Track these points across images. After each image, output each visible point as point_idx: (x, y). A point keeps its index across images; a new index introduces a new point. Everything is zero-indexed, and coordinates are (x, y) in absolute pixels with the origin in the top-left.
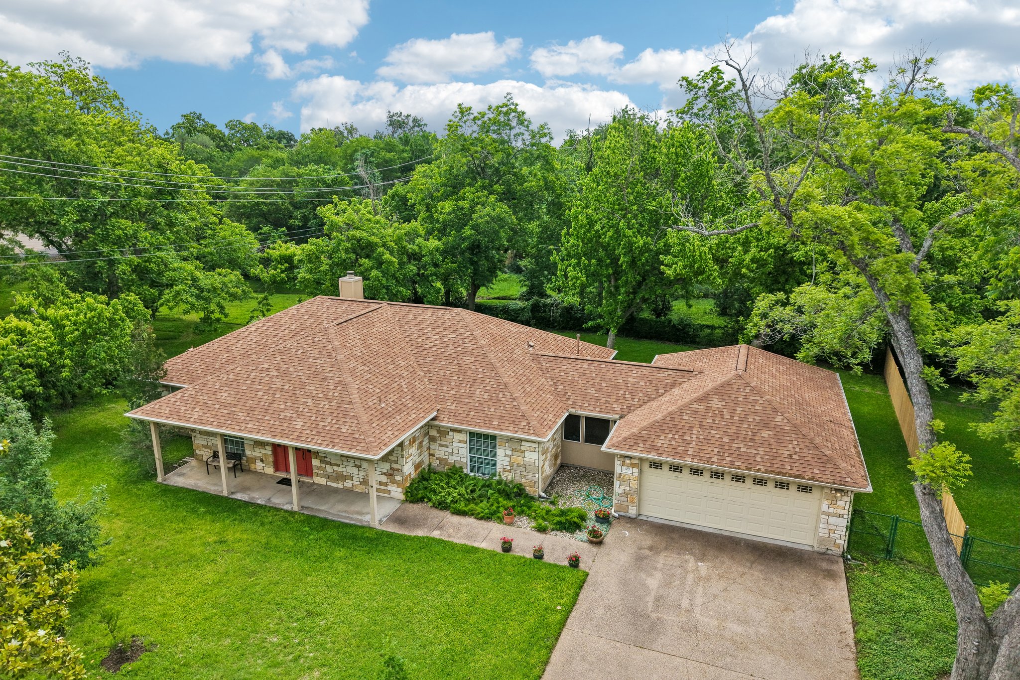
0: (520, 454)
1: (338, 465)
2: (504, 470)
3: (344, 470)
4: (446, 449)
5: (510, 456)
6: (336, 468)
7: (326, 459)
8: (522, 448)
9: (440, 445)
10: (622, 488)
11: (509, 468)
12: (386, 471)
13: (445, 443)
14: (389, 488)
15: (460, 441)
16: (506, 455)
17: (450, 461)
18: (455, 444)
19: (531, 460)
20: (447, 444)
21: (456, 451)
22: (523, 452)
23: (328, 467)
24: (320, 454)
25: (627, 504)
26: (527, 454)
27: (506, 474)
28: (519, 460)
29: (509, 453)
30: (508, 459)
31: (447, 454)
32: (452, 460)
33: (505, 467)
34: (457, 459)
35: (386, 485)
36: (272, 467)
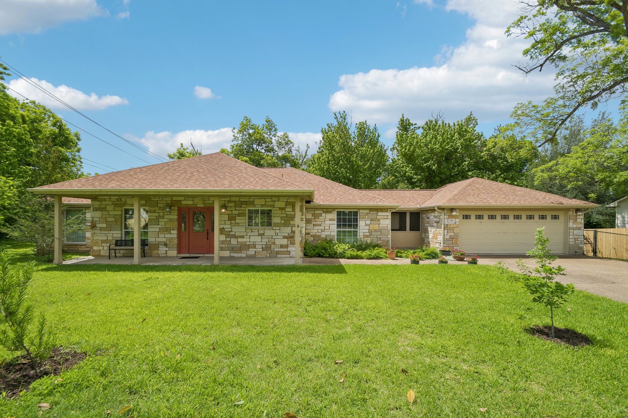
0: (377, 222)
1: (243, 237)
2: (365, 236)
3: (248, 240)
4: (319, 227)
5: (369, 225)
6: (240, 240)
7: (231, 233)
8: (378, 217)
9: (314, 225)
10: (449, 234)
11: (368, 234)
12: (287, 235)
13: (319, 223)
14: (289, 249)
15: (330, 220)
16: (366, 225)
17: (322, 236)
18: (326, 222)
19: (385, 225)
20: (320, 223)
21: (327, 228)
22: (379, 220)
23: (232, 239)
24: (226, 230)
25: (452, 245)
26: (381, 221)
27: (365, 239)
28: (376, 227)
29: (368, 222)
30: (368, 227)
31: (320, 231)
32: (323, 235)
33: (365, 234)
34: (328, 233)
35: (287, 246)
36: (176, 249)
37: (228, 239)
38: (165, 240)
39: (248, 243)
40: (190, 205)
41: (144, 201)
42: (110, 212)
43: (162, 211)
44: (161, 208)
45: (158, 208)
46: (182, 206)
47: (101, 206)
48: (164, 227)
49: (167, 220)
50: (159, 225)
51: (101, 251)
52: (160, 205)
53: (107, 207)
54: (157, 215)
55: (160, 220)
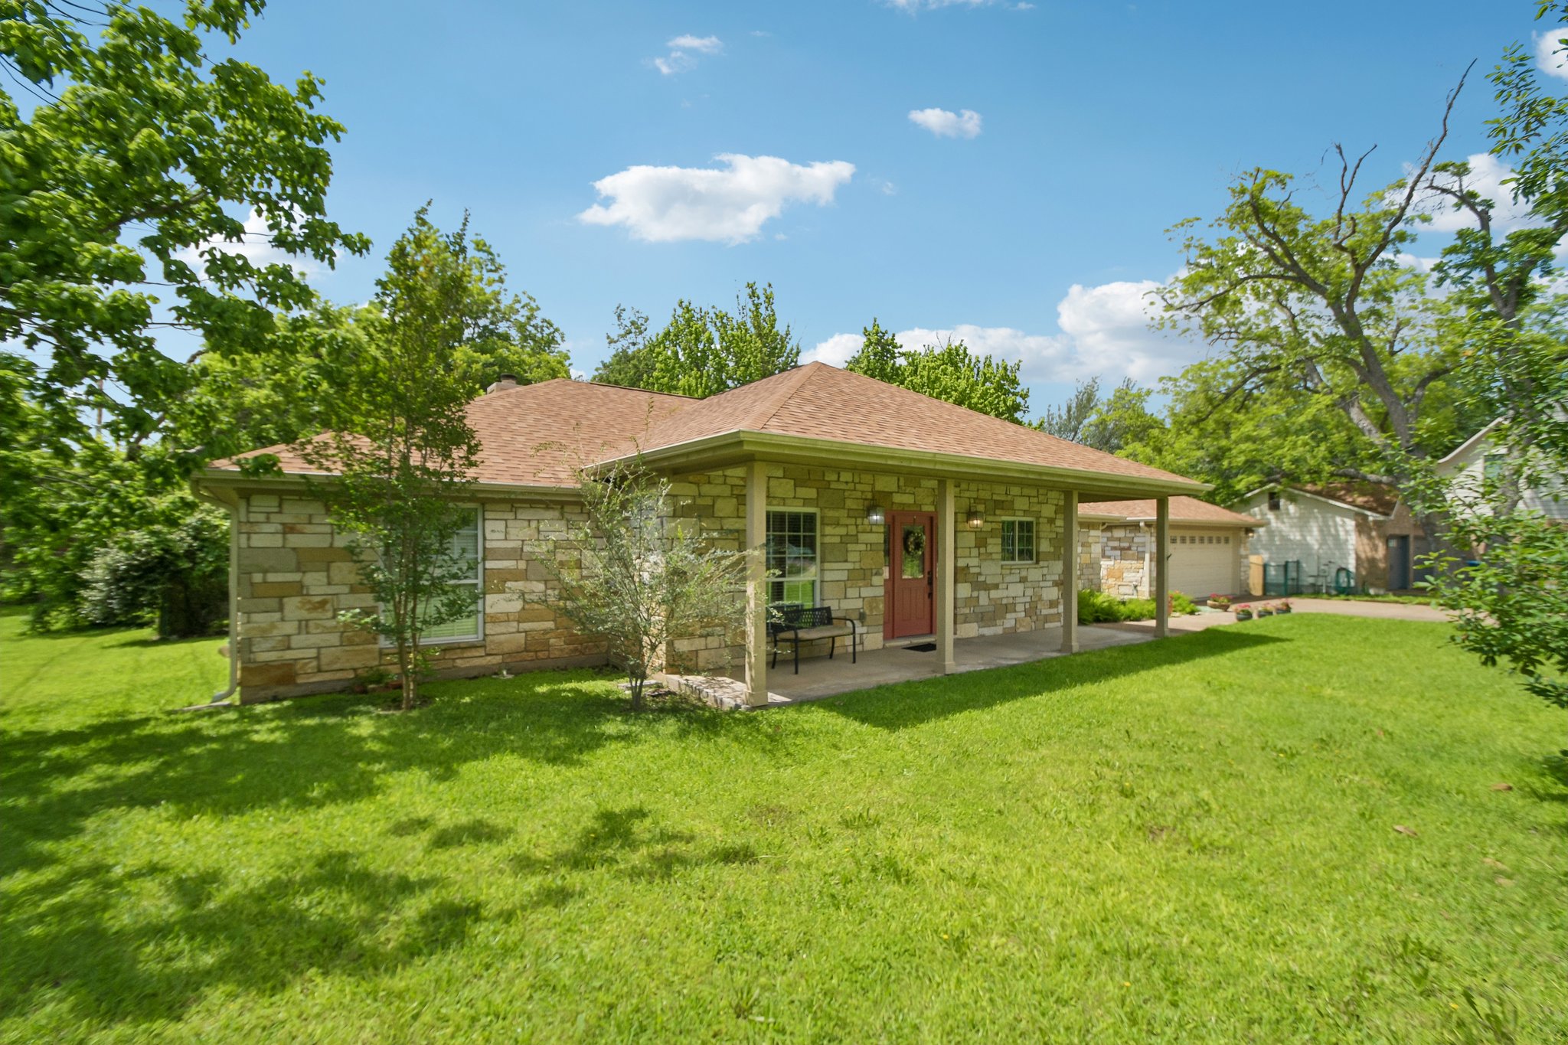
1: (997, 586)
24: (972, 570)
36: (881, 628)
37: (975, 594)
38: (858, 604)
39: (1004, 601)
40: (909, 505)
41: (814, 491)
42: (725, 521)
43: (852, 521)
44: (852, 513)
45: (844, 513)
46: (895, 507)
47: (699, 501)
48: (857, 566)
49: (862, 547)
50: (846, 561)
51: (701, 654)
52: (849, 504)
53: (719, 504)
54: (842, 531)
55: (850, 547)
